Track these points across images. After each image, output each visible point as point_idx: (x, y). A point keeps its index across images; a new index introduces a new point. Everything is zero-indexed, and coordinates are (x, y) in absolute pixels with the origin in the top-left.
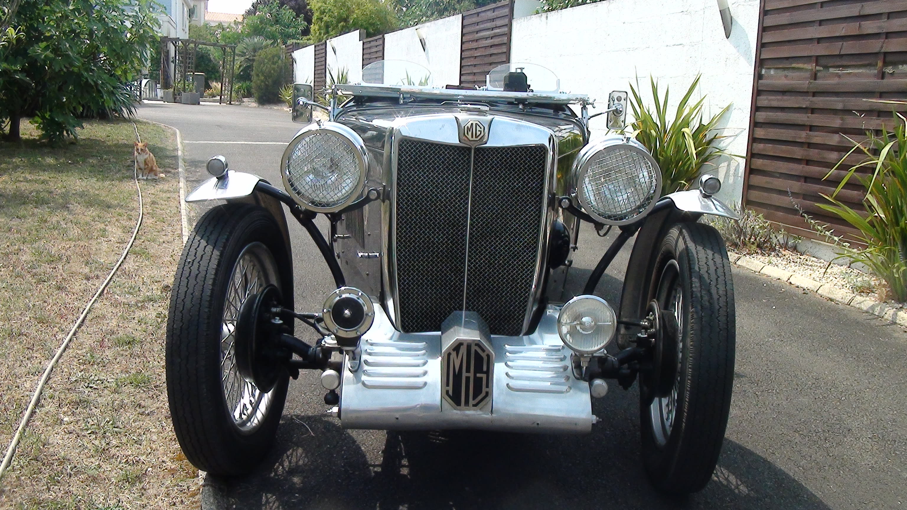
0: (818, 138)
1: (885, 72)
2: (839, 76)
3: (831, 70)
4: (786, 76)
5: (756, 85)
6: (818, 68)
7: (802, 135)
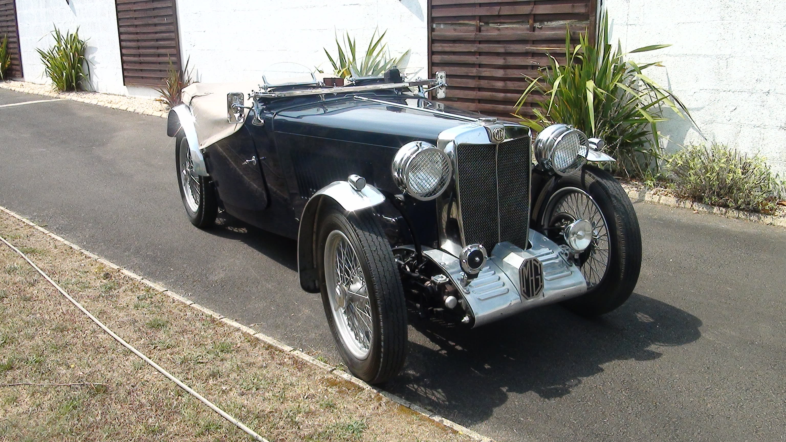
0: (486, 72)
1: (535, 27)
2: (499, 30)
3: (491, 25)
4: (455, 30)
5: (430, 36)
6: (481, 24)
7: (474, 71)
